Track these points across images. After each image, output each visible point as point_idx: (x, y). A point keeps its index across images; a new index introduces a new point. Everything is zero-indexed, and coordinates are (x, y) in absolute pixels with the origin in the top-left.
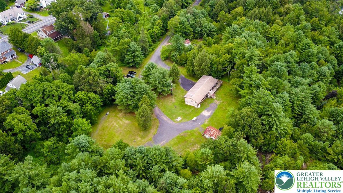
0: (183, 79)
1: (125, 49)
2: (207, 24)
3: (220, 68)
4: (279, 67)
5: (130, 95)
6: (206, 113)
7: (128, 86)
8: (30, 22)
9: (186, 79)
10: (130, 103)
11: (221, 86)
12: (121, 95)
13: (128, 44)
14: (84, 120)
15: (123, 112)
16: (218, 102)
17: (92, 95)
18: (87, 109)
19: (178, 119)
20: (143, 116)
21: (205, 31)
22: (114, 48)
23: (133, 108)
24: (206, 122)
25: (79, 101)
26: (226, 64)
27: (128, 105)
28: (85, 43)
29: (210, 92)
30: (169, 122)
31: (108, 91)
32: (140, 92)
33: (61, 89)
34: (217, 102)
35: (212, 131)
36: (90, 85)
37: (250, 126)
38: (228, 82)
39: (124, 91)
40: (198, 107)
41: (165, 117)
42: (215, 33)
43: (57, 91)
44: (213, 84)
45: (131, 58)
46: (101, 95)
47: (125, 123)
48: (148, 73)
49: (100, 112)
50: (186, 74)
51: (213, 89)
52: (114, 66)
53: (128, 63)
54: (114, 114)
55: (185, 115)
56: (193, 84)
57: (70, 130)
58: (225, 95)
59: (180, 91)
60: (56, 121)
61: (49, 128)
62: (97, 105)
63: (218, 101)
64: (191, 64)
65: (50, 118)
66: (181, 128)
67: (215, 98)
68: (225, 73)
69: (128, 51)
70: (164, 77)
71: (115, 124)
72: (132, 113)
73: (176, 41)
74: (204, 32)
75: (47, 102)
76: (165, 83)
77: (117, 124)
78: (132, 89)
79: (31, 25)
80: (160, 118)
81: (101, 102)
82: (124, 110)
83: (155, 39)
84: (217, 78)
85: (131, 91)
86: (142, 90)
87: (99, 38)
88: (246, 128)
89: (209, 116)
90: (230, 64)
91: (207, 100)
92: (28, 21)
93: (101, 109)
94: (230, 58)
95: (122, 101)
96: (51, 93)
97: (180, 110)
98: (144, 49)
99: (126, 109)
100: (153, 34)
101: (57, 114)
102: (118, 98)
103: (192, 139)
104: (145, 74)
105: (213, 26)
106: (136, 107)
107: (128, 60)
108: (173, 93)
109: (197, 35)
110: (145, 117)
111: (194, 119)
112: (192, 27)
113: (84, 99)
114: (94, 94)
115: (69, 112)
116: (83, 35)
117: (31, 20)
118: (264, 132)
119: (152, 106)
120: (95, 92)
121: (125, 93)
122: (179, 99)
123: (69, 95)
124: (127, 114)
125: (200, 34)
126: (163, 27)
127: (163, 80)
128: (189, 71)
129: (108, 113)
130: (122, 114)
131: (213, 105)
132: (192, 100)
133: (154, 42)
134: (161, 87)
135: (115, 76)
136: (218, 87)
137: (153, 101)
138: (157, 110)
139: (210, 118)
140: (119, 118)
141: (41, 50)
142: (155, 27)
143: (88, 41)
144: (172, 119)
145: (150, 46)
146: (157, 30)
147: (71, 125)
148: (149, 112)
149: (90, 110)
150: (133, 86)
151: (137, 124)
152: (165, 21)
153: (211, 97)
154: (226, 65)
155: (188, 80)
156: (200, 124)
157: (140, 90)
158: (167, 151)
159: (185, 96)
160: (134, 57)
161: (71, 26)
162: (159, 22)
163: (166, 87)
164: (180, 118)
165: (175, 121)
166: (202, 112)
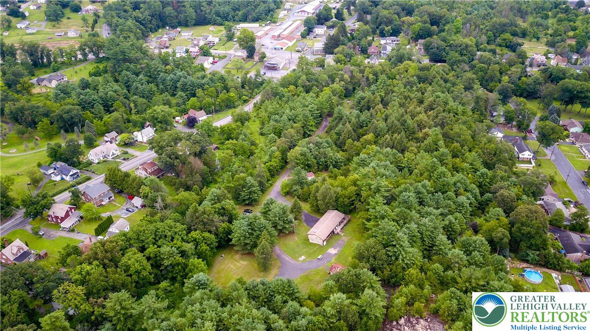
0: (306, 215)
1: (240, 185)
2: (332, 154)
3: (347, 201)
4: (406, 197)
5: (248, 232)
6: (332, 251)
7: (246, 223)
8: (124, 159)
9: (310, 215)
10: (249, 242)
11: (349, 221)
12: (239, 233)
13: (244, 179)
14: (200, 260)
15: (240, 252)
16: (345, 239)
17: (207, 234)
18: (203, 249)
19: (301, 258)
20: (263, 253)
21: (331, 162)
22: (229, 185)
23: (251, 247)
24: (333, 260)
25: (192, 241)
26: (352, 197)
27: (246, 244)
28: (194, 180)
29: (337, 228)
30: (292, 261)
31: (224, 230)
32: (259, 228)
33: (173, 229)
34: (344, 238)
35: (338, 267)
36: (205, 224)
37: (374, 257)
39: (242, 228)
40: (323, 244)
41: (287, 257)
42: (342, 164)
43: (170, 231)
44: (339, 220)
45: (247, 195)
46: (216, 235)
47: (243, 265)
48: (267, 209)
49: (214, 255)
50: (310, 210)
51: (340, 224)
52: (229, 203)
53: (244, 200)
54: (230, 256)
55: (309, 253)
56: (317, 220)
57: (184, 270)
58: (354, 231)
59: (303, 229)
60: (170, 263)
61: (161, 270)
62: (212, 246)
64: (314, 198)
65: (163, 259)
66: (305, 267)
67: (342, 234)
68: (353, 207)
69: (244, 187)
70: (284, 213)
71: (232, 266)
72: (250, 254)
73: (297, 174)
74: (329, 163)
75: (159, 243)
76: (285, 219)
77: (234, 266)
78: (250, 226)
79: (126, 163)
80: (281, 258)
81: (216, 242)
82: (242, 250)
83: (274, 173)
84: (344, 212)
85: (249, 228)
86: (261, 226)
87: (209, 174)
88: (371, 259)
89: (336, 254)
90: (357, 197)
91: (334, 237)
92: (123, 158)
93: (216, 251)
94: (357, 190)
95: (240, 240)
96: (163, 233)
97: (303, 248)
98: (261, 184)
99: (243, 249)
100: (271, 168)
101: (171, 255)
102: (235, 238)
103: (318, 278)
104: (263, 211)
105: (340, 156)
106: (255, 245)
107: (245, 197)
108: (295, 231)
109: (321, 167)
110: (265, 254)
111: (319, 257)
112: (315, 158)
113: (199, 239)
114: (209, 234)
115: (183, 254)
116: (191, 172)
117: (126, 156)
118: (391, 264)
119: (272, 243)
120: (210, 232)
121: (243, 230)
122: (302, 237)
123: (182, 236)
124: (244, 256)
125: (326, 165)
126: (282, 159)
127: (283, 216)
128: (313, 206)
129: (223, 255)
130: (238, 255)
131: (340, 242)
132: (317, 237)
133: (272, 176)
134: (281, 223)
135: (230, 214)
136: (345, 222)
137: (273, 239)
138: (277, 249)
139: (336, 256)
140: (236, 260)
141: (145, 189)
142: (273, 160)
143: (198, 177)
144: (295, 259)
145: (268, 180)
146: (275, 163)
147: (186, 266)
148: (269, 249)
149: (206, 250)
150: (251, 223)
151: (256, 265)
152: (284, 152)
153: (338, 234)
154: (353, 199)
155: (312, 217)
156: (325, 262)
157: (259, 226)
158: (289, 281)
159: (309, 233)
160: (250, 193)
161: (176, 162)
162: (278, 153)
163: (288, 224)
164: (303, 257)
165: (297, 261)
166: (328, 250)
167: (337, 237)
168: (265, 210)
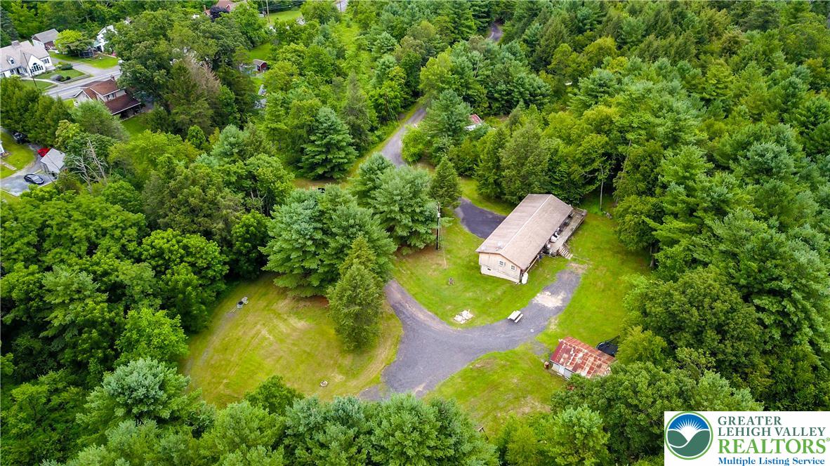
0: (467, 208)
1: (302, 127)
2: (523, 75)
3: (578, 172)
4: (769, 155)
5: (311, 238)
6: (548, 300)
7: (309, 212)
8: (60, 79)
9: (477, 208)
10: (314, 266)
11: (582, 223)
12: (286, 241)
13: (313, 112)
14: (161, 313)
15: (291, 294)
16: (579, 269)
17: (196, 241)
18: (177, 282)
19: (461, 315)
20: (352, 301)
21: (521, 93)
22: (274, 125)
23: (322, 281)
24: (553, 327)
25: (153, 257)
26: (593, 161)
27: (308, 273)
28: (193, 113)
29: (554, 239)
30: (436, 325)
31: (247, 232)
32: (345, 229)
33: (99, 220)
34: (577, 268)
36: (193, 211)
38: (600, 213)
39: (295, 226)
40: (521, 281)
41: (421, 311)
42: (546, 100)
43: (87, 226)
44: (563, 219)
45: (321, 153)
46: (226, 243)
47: (295, 329)
48: (370, 184)
49: (219, 295)
50: (476, 196)
51: (560, 231)
52: (269, 164)
53: (313, 167)
54: (263, 303)
55: (484, 305)
56: (498, 221)
57: (111, 347)
58: (598, 248)
59: (460, 240)
60: (68, 318)
62: (211, 273)
63: (582, 266)
64: (490, 164)
65: (51, 308)
66: (473, 343)
67: (570, 257)
68: (592, 188)
69: (311, 131)
70: (415, 194)
71: (264, 332)
72: (318, 298)
73: (446, 108)
74: (516, 95)
75: (48, 259)
76: (418, 210)
77: (270, 332)
78: (320, 221)
79: (61, 86)
80: (404, 313)
81: (225, 263)
82: (296, 288)
83: (387, 114)
84: (568, 200)
85: (315, 229)
86: (352, 222)
87: (236, 107)
89: (559, 309)
90: (604, 162)
91: (547, 262)
92: (56, 76)
93: (224, 287)
94: (607, 143)
95: (288, 259)
96: (64, 232)
97: (466, 289)
98: (356, 130)
99: (299, 286)
100: (381, 101)
101: (78, 294)
102: (274, 253)
103: (514, 379)
104: (360, 188)
105: (540, 81)
106: (332, 277)
107: (313, 157)
108: (443, 244)
109: (497, 105)
110: (360, 304)
111: (513, 316)
112: (484, 84)
113: (171, 252)
114: (203, 239)
115: (116, 293)
116: (187, 95)
117: (65, 74)
119: (381, 273)
120: (208, 235)
121: (298, 232)
122: (459, 261)
123: (123, 241)
124: (302, 304)
125: (507, 101)
126: (407, 84)
127: (412, 202)
128: (485, 185)
129: (244, 300)
130: (287, 301)
131: (565, 276)
132: (504, 261)
133: (384, 120)
134: (406, 220)
135: (270, 191)
136: (574, 225)
137: (383, 260)
138: (395, 290)
139: (562, 315)
140: (278, 316)
141: (68, 130)
142: (386, 83)
143: (203, 107)
144: (445, 317)
145: (372, 129)
146: (392, 89)
147: (116, 328)
148: (373, 289)
149: (187, 284)
150: (322, 213)
151: (333, 332)
152: (412, 68)
153: (558, 254)
154: (596, 165)
155: (482, 212)
156: (532, 331)
157: (345, 223)
159: (482, 248)
160: (329, 147)
161: (159, 76)
162: (397, 70)
163: (423, 223)
164: (467, 315)
165: (452, 324)
166: (534, 296)
167: (555, 263)
168: (364, 188)
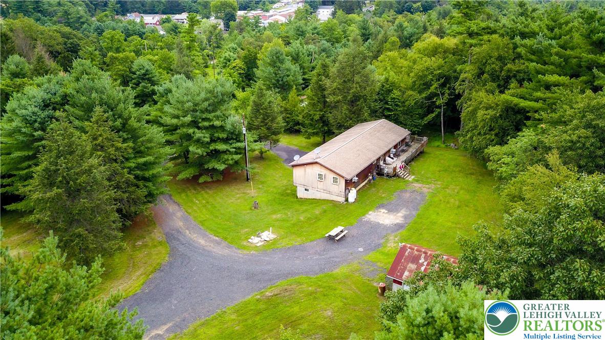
6: (384, 218)
11: (421, 152)
16: (424, 187)
19: (258, 236)
24: (391, 245)
29: (387, 159)
34: (421, 188)
38: (443, 146)
40: (347, 200)
41: (204, 236)
55: (294, 225)
66: (269, 267)
67: (410, 178)
80: (178, 240)
89: (399, 227)
91: (383, 181)
97: (274, 212)
111: (333, 233)
122: (272, 190)
131: (406, 196)
139: (404, 232)
153: (395, 173)
156: (361, 249)
163: (226, 141)
164: (267, 235)
165: (244, 247)
166: (367, 212)
167: (393, 183)
